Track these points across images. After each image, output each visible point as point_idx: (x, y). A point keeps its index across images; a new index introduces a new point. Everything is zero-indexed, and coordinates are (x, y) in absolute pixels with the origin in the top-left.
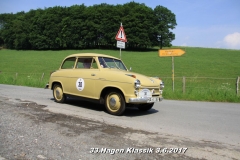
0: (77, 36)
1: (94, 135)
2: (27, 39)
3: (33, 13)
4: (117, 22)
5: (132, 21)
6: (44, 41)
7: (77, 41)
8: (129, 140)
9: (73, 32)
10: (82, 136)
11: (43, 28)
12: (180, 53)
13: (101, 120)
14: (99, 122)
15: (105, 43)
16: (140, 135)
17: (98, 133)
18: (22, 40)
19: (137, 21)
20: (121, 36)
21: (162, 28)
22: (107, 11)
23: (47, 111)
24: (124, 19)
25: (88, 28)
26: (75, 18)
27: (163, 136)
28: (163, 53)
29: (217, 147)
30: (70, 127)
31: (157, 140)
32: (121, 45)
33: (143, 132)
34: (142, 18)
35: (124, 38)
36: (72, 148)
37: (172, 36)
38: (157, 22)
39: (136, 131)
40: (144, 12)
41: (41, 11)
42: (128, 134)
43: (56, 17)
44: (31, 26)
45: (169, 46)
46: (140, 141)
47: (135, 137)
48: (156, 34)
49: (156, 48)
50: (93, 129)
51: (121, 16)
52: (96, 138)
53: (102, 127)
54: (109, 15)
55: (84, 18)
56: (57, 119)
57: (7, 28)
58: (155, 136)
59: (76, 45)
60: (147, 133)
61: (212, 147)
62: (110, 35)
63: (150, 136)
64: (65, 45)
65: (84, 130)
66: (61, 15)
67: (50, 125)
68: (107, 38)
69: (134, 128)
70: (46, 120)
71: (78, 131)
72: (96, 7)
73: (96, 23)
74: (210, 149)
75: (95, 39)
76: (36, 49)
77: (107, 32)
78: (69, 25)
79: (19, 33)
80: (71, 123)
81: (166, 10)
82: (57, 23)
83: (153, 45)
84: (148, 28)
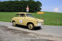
0: (16, 8)
1: (20, 34)
2: (3, 9)
3: (4, 2)
5: (31, 5)
6: (7, 10)
8: (29, 35)
9: (15, 7)
10: (17, 34)
11: (7, 6)
12: (43, 13)
13: (22, 30)
14: (22, 31)
16: (32, 34)
17: (21, 33)
18: (1, 9)
20: (28, 8)
21: (38, 7)
22: (24, 2)
23: (8, 28)
24: (28, 4)
25: (19, 6)
26: (16, 4)
27: (38, 34)
28: (38, 13)
29: (52, 37)
30: (14, 32)
31: (37, 35)
32: (28, 11)
33: (33, 33)
34: (33, 4)
36: (15, 37)
37: (41, 9)
38: (37, 5)
39: (31, 33)
40: (34, 2)
41: (6, 2)
42: (29, 34)
43: (10, 3)
44: (4, 6)
45: (40, 11)
46: (32, 35)
47: (31, 34)
48: (37, 8)
49: (37, 12)
50: (20, 32)
51: (28, 3)
52: (21, 35)
54: (25, 3)
55: (18, 4)
56: (11, 30)
58: (36, 34)
59: (16, 11)
60: (34, 33)
61: (50, 36)
62: (25, 8)
63: (35, 34)
64: (13, 11)
65: (18, 33)
66: (12, 3)
67: (9, 32)
68: (24, 9)
69: (31, 32)
70: (8, 30)
71: (16, 33)
72: (21, 1)
73: (21, 5)
74: (50, 37)
75: (21, 9)
76: (5, 12)
77: (24, 7)
78: (14, 6)
80: (15, 31)
81: (39, 2)
82: (11, 5)
83: (36, 11)
84: (35, 6)
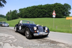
0: (40, 14)
2: (26, 15)
3: (27, 8)
4: (52, 9)
5: (56, 9)
6: (31, 15)
7: (40, 15)
9: (39, 13)
10: (44, 44)
11: (30, 12)
13: (49, 39)
15: (48, 16)
16: (62, 44)
17: (49, 43)
18: (24, 15)
19: (58, 8)
21: (66, 10)
22: (49, 6)
24: (54, 8)
25: (43, 11)
26: (39, 9)
32: (54, 16)
33: (63, 43)
34: (60, 7)
35: (55, 14)
37: (70, 13)
39: (61, 43)
40: (60, 6)
41: (30, 7)
42: (58, 44)
43: (34, 9)
44: (27, 11)
46: (62, 46)
47: (60, 45)
48: (64, 12)
53: (50, 41)
54: (49, 7)
55: (42, 9)
57: (21, 12)
58: (67, 45)
59: (39, 17)
60: (64, 44)
64: (36, 16)
65: (45, 42)
66: (35, 8)
68: (49, 14)
71: (43, 42)
72: (45, 5)
73: (45, 10)
75: (45, 14)
76: (28, 18)
77: (49, 12)
78: (37, 11)
79: (24, 13)
80: (41, 40)
81: (68, 5)
82: (34, 10)
84: (61, 11)
